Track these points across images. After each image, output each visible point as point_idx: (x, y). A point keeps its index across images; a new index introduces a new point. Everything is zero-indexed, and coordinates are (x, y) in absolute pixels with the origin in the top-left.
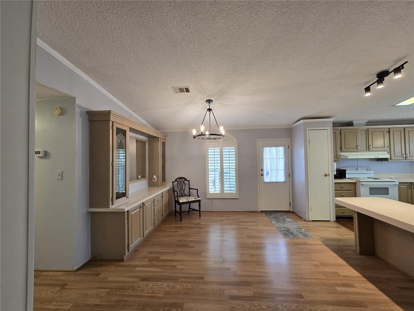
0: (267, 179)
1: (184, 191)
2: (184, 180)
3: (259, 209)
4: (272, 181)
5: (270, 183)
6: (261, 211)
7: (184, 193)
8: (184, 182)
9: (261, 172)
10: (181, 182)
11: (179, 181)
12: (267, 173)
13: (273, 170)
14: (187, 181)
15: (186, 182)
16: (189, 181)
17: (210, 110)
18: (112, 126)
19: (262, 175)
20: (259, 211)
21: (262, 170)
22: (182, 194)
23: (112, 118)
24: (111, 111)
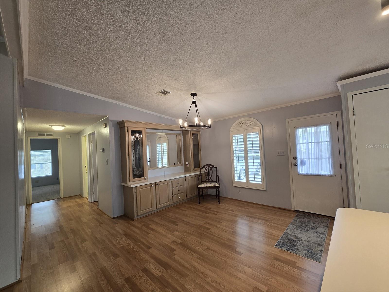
0: (302, 170)
1: (211, 177)
2: (211, 167)
3: (293, 207)
4: (311, 173)
5: (307, 175)
6: (296, 210)
7: (211, 179)
8: (211, 169)
9: (294, 161)
10: (208, 169)
11: (206, 168)
12: (303, 163)
13: (312, 158)
14: (215, 168)
15: (213, 168)
16: (216, 168)
17: (194, 103)
18: (128, 130)
19: (295, 165)
20: (293, 210)
21: (295, 158)
22: (209, 180)
23: (126, 125)
24: (123, 120)
